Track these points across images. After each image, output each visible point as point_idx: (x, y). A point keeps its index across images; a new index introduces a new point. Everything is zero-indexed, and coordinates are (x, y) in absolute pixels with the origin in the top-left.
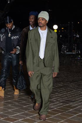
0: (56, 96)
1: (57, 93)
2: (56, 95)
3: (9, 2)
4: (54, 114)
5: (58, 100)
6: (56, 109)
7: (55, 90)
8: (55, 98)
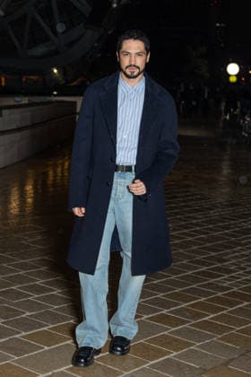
0: (237, 254)
1: (240, 248)
2: (234, 252)
3: (115, 5)
4: (232, 304)
5: (242, 265)
6: (235, 289)
7: (233, 239)
8: (233, 261)
